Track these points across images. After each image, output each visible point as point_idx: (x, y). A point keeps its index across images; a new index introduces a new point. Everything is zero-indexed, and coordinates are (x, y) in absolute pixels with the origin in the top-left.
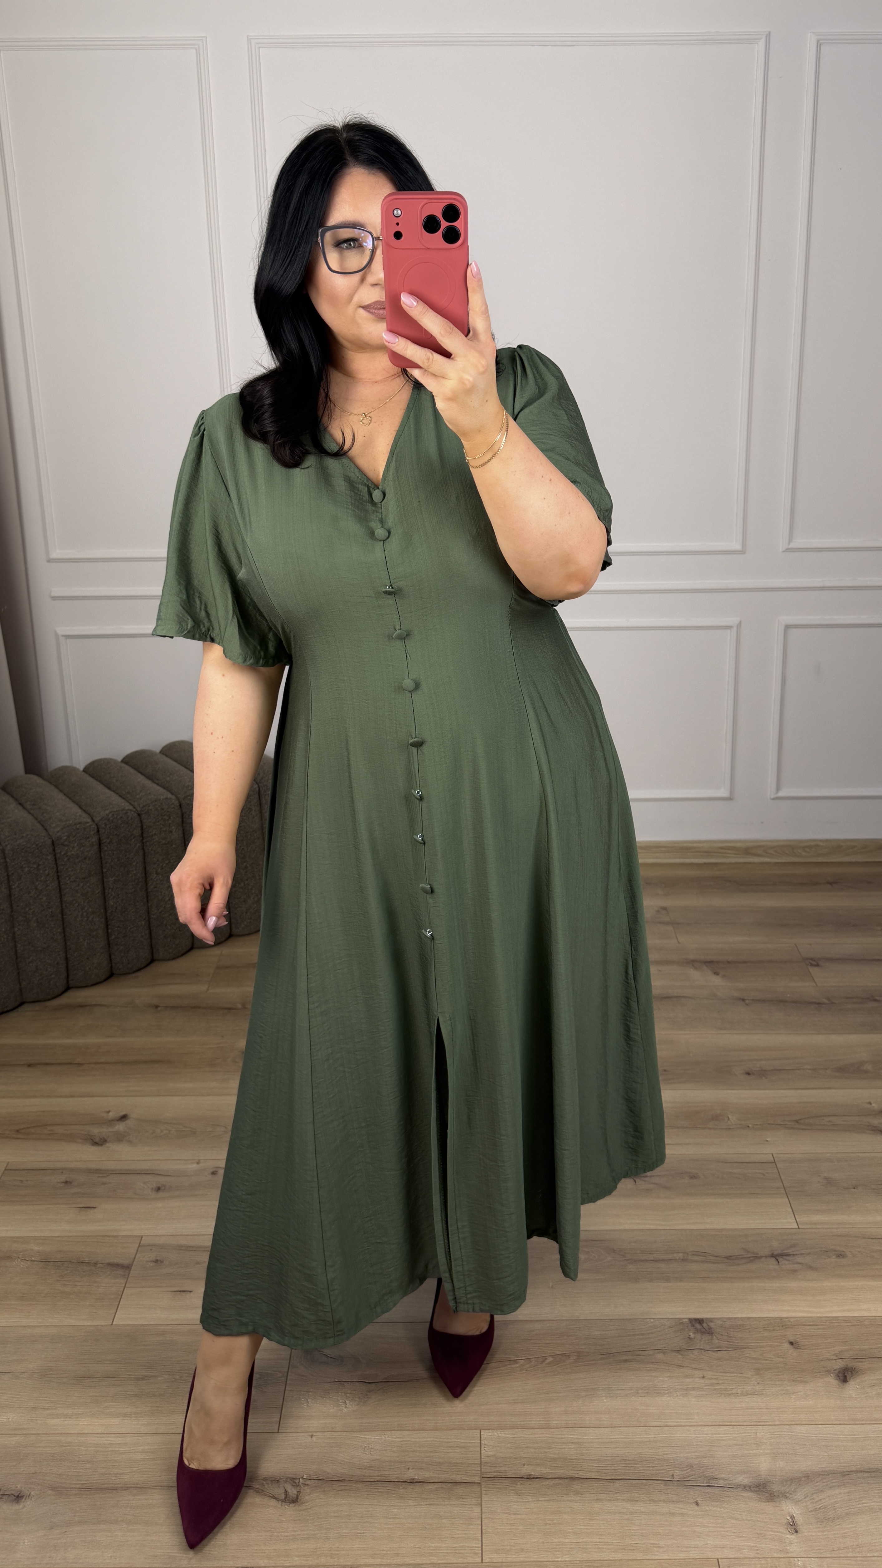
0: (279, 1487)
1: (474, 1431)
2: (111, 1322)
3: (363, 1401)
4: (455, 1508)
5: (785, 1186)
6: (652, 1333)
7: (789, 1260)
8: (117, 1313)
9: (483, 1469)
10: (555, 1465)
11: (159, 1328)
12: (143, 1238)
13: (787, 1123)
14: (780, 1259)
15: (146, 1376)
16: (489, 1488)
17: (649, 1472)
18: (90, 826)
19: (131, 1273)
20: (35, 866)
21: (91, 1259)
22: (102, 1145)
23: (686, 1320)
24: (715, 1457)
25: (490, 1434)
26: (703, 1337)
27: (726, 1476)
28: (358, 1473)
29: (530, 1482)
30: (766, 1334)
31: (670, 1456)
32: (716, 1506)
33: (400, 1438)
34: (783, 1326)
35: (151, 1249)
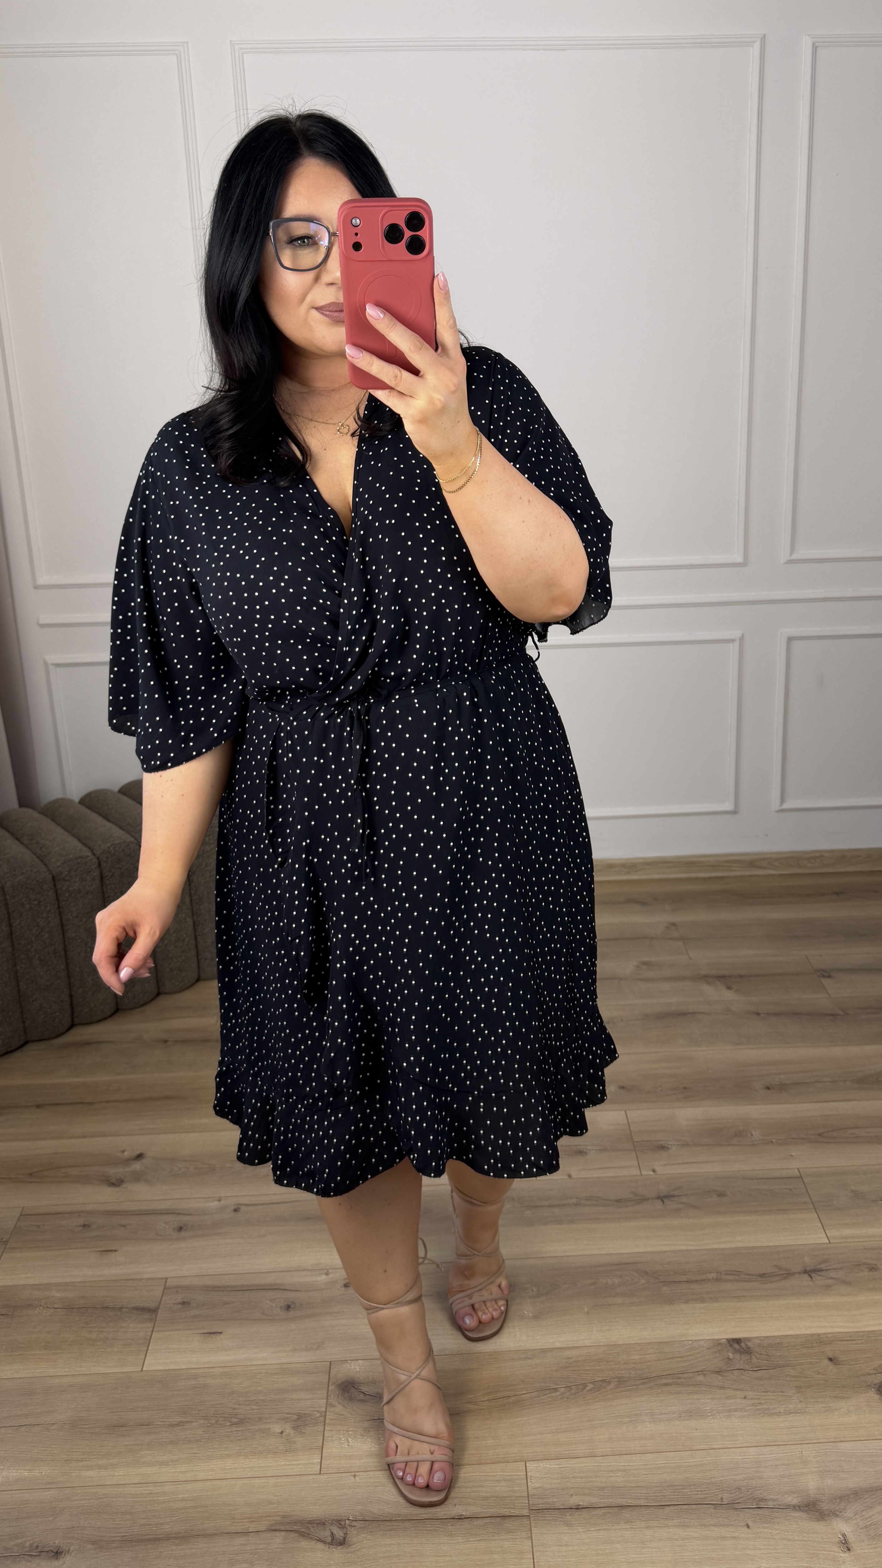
0: (325, 1530)
1: (518, 1463)
2: (141, 1367)
4: (506, 1543)
5: (813, 1200)
6: (690, 1355)
7: (822, 1276)
8: (147, 1358)
9: (530, 1502)
10: (602, 1494)
11: (192, 1372)
12: (168, 1281)
13: (810, 1137)
14: (813, 1275)
15: (182, 1422)
16: (538, 1520)
17: (697, 1496)
18: (91, 860)
19: (158, 1316)
20: (36, 902)
21: (115, 1304)
22: (119, 1186)
23: (724, 1340)
24: (762, 1478)
25: (535, 1465)
26: (742, 1356)
27: (775, 1497)
28: (404, 1511)
29: (579, 1512)
30: (805, 1351)
31: (717, 1480)
32: (767, 1528)
34: (821, 1342)
35: (177, 1291)
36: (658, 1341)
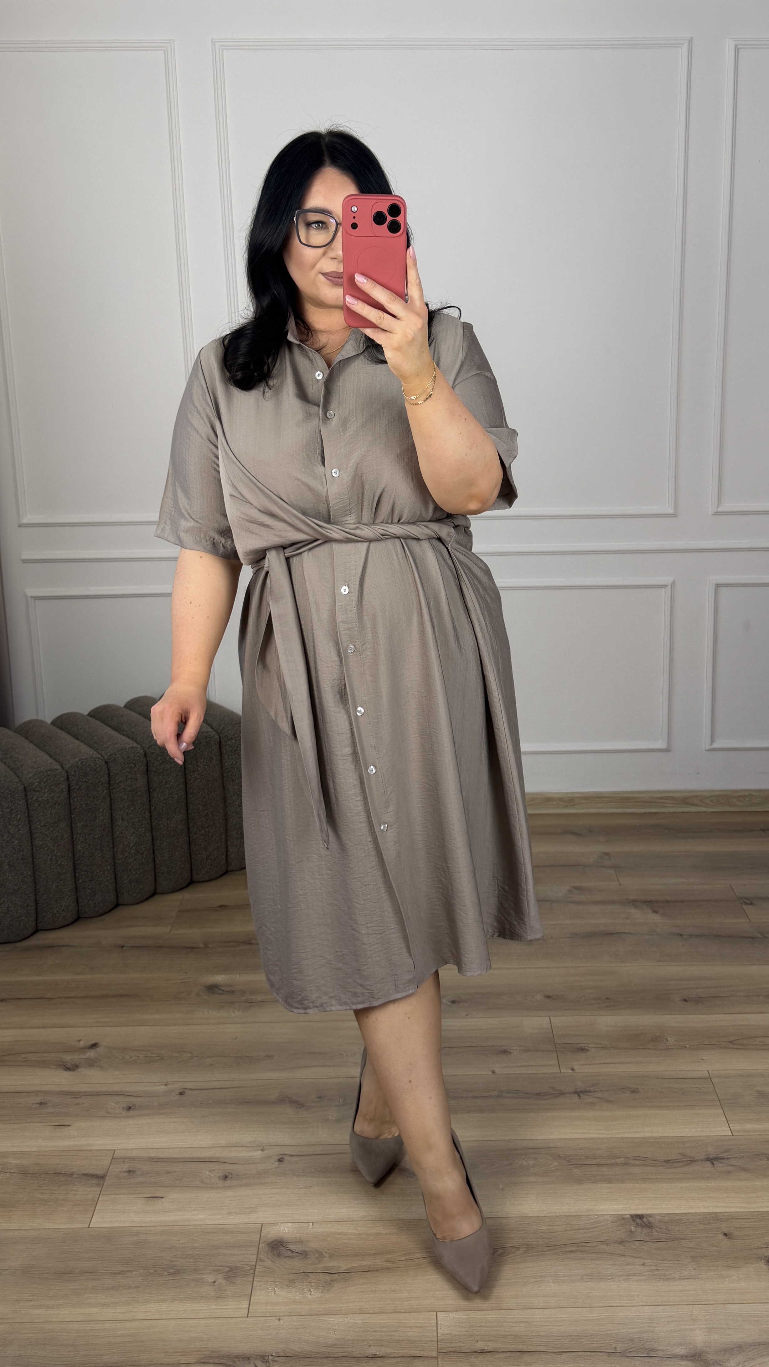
0: (250, 1363)
1: (430, 1313)
2: (88, 1224)
3: (326, 1289)
5: (720, 1099)
6: (596, 1227)
8: (93, 1217)
9: (439, 1346)
10: (505, 1341)
11: (134, 1229)
12: (116, 1152)
13: (722, 1043)
14: (715, 1162)
15: (123, 1271)
16: (445, 1361)
17: (593, 1345)
18: (60, 772)
19: (105, 1182)
20: (8, 810)
21: (67, 1170)
22: (74, 1070)
23: (628, 1216)
24: (654, 1332)
25: (445, 1316)
26: (644, 1230)
27: (665, 1348)
28: (323, 1350)
29: (483, 1355)
30: (702, 1227)
31: (612, 1332)
33: (362, 1320)
34: (717, 1220)
35: (124, 1162)
36: (566, 1214)
